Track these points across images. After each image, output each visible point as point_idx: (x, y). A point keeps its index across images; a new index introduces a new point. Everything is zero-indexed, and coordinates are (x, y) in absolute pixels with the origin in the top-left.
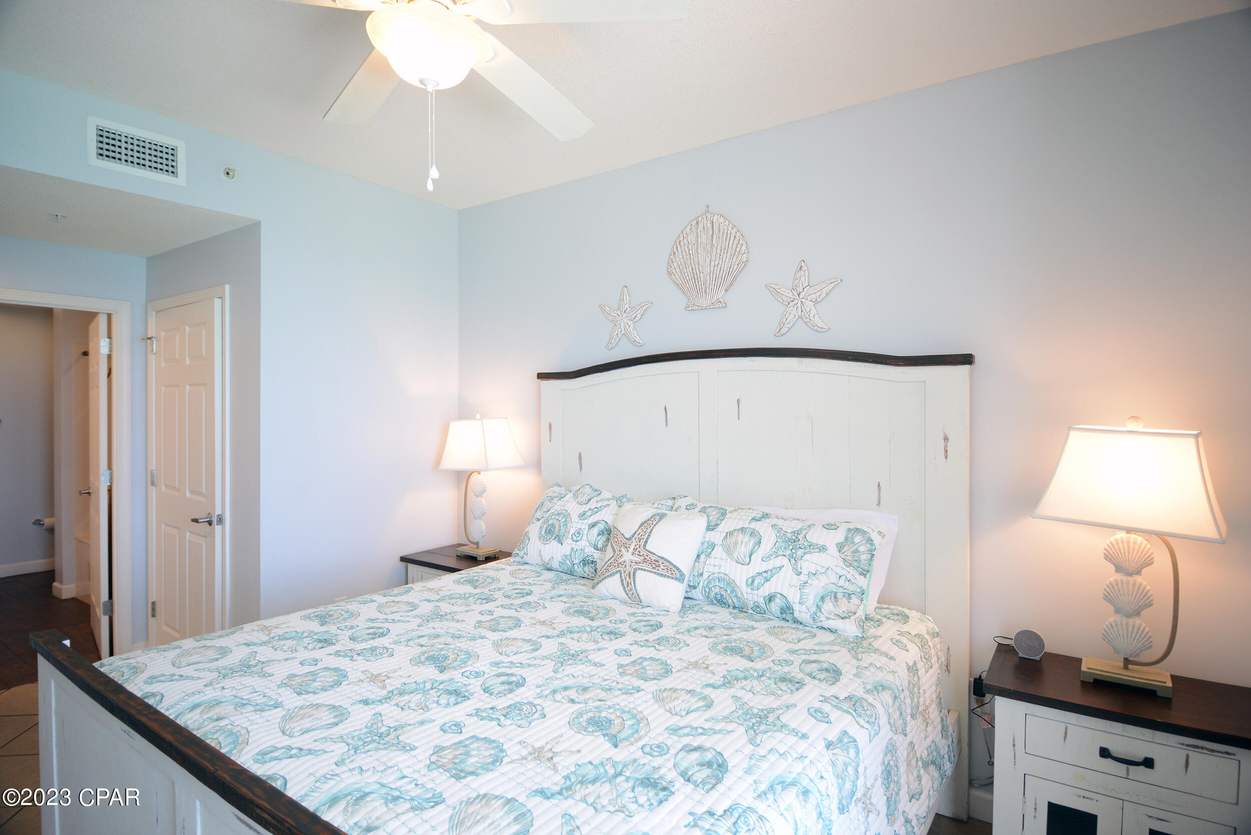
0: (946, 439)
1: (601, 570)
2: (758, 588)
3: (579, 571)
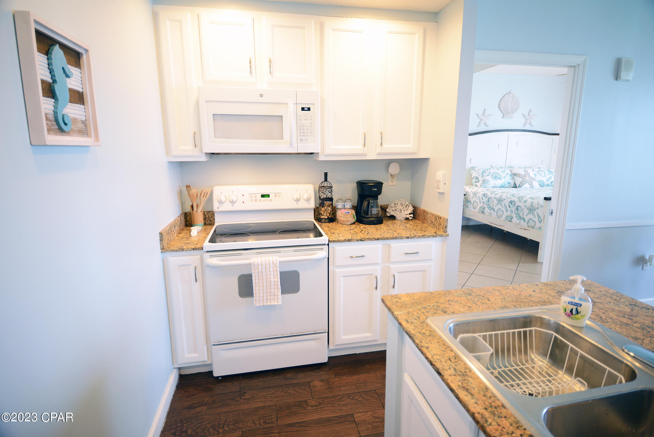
1: (521, 183)
2: (549, 181)
3: (506, 186)
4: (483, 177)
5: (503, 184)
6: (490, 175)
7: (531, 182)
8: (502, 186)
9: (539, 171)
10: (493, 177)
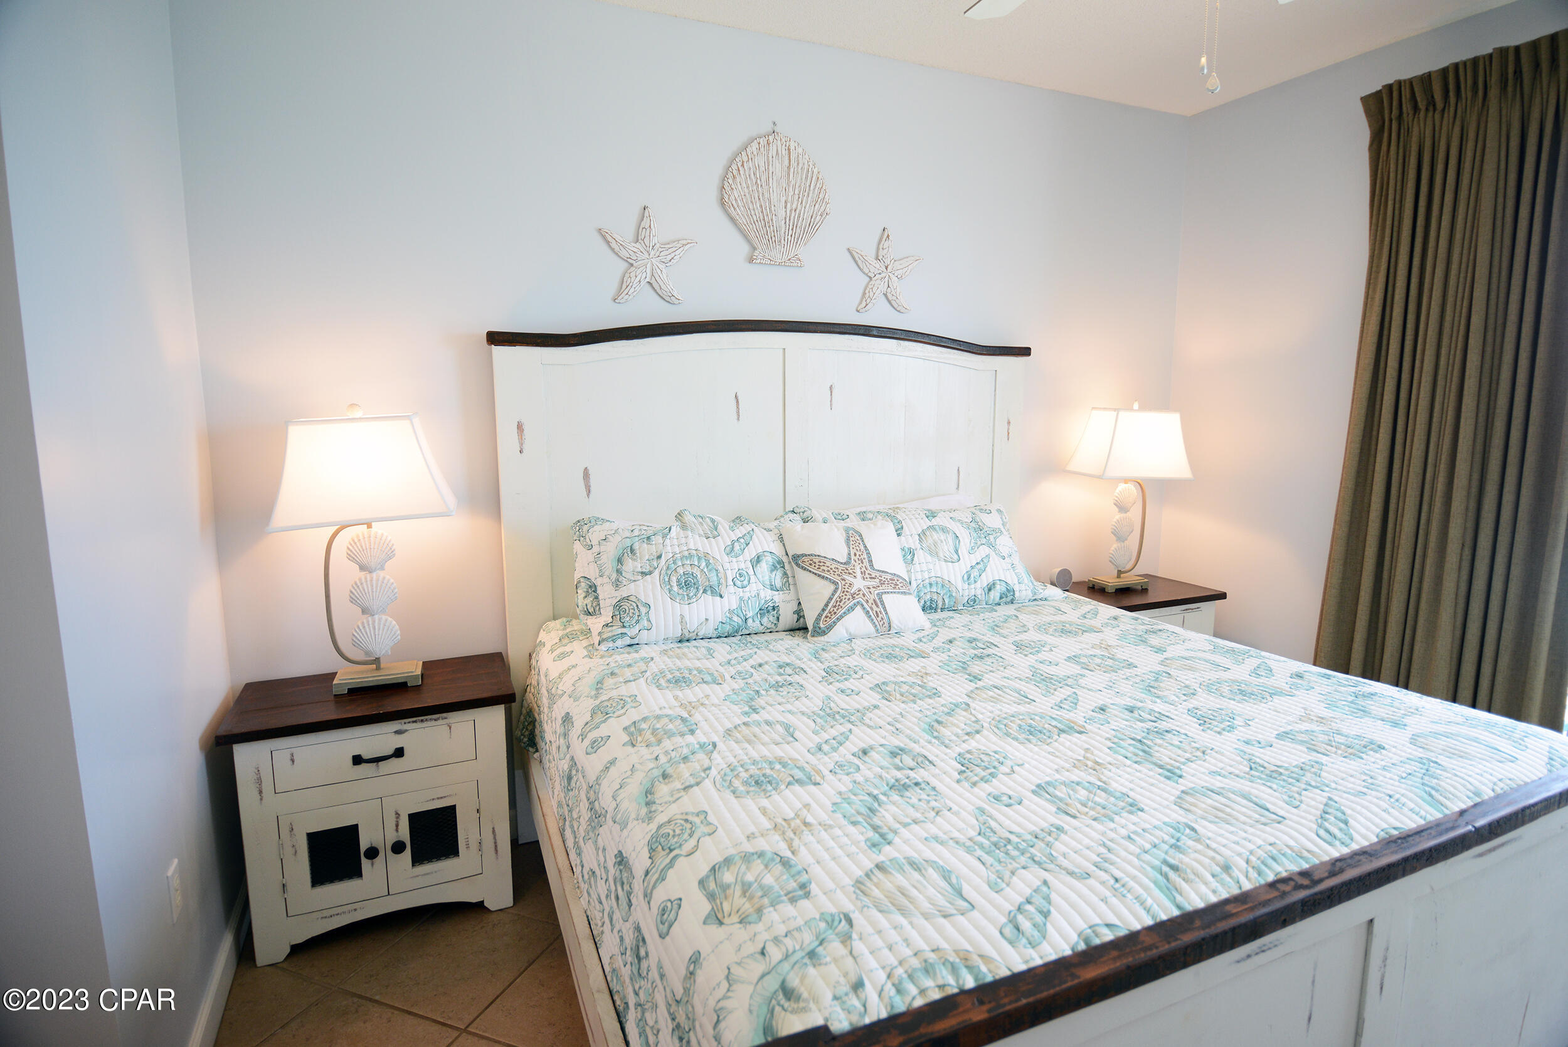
0: (1009, 423)
1: (823, 610)
2: (975, 582)
3: (754, 625)
4: (617, 584)
5: (735, 618)
6: (657, 572)
7: (879, 602)
8: (727, 628)
9: (928, 533)
10: (674, 583)
